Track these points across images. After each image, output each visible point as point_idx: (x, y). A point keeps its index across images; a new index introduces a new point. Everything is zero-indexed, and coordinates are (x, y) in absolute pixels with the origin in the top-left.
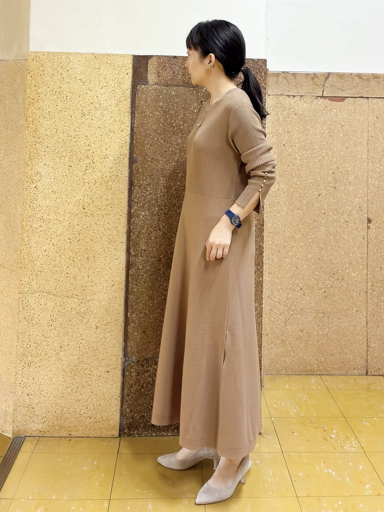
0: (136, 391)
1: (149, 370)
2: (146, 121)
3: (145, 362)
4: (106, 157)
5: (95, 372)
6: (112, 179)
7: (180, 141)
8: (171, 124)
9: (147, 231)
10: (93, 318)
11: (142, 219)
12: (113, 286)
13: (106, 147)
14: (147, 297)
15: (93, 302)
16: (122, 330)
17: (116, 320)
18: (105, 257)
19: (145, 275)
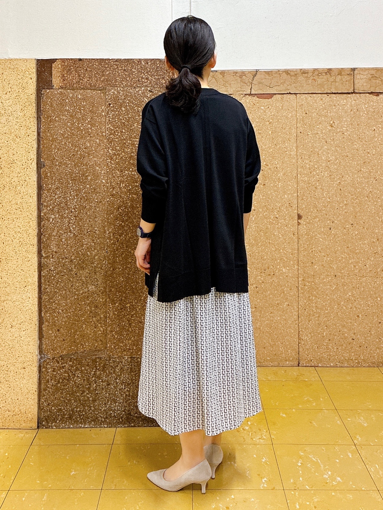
0: (52, 386)
1: (65, 366)
2: (52, 125)
3: (61, 359)
4: (13, 162)
5: (12, 368)
6: (20, 184)
7: (89, 145)
8: (78, 128)
9: (57, 233)
10: (8, 318)
11: (52, 222)
12: (26, 286)
13: (12, 152)
14: (60, 297)
15: (7, 303)
16: (37, 329)
17: (30, 320)
18: (17, 259)
19: (57, 276)
